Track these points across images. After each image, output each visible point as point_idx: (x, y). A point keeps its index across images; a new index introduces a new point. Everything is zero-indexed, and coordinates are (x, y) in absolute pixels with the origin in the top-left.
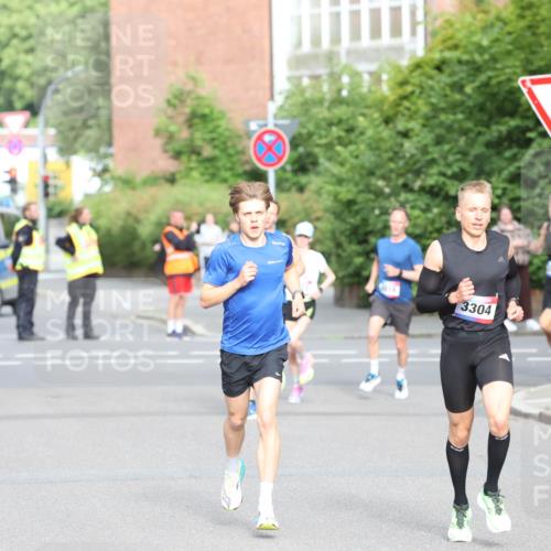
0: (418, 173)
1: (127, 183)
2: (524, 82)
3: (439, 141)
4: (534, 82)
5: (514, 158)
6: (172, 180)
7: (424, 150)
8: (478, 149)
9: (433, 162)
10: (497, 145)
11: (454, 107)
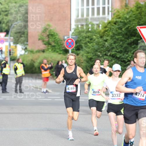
0: (109, 51)
1: (32, 52)
2: (138, 28)
3: (115, 43)
4: (141, 28)
5: (134, 48)
6: (43, 51)
7: (111, 45)
8: (125, 45)
9: (113, 48)
10: (130, 44)
11: (119, 34)
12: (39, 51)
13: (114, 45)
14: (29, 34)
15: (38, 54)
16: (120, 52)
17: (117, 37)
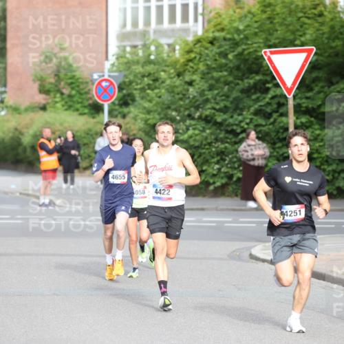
0: (197, 108)
1: (16, 110)
2: (266, 52)
3: (211, 88)
4: (272, 53)
5: (257, 100)
6: (44, 108)
7: (202, 93)
8: (235, 94)
9: (207, 101)
10: (247, 91)
11: (221, 68)
12: (32, 109)
13: (209, 95)
14: (9, 69)
16: (224, 110)
17: (216, 74)
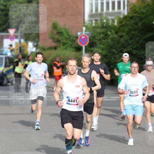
3: (131, 39)
6: (55, 48)
7: (127, 41)
12: (50, 48)
13: (130, 42)
15: (50, 51)
16: (136, 49)
17: (133, 32)
